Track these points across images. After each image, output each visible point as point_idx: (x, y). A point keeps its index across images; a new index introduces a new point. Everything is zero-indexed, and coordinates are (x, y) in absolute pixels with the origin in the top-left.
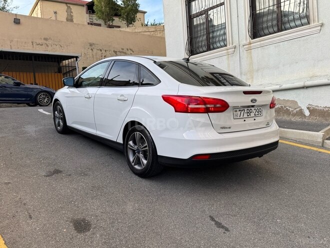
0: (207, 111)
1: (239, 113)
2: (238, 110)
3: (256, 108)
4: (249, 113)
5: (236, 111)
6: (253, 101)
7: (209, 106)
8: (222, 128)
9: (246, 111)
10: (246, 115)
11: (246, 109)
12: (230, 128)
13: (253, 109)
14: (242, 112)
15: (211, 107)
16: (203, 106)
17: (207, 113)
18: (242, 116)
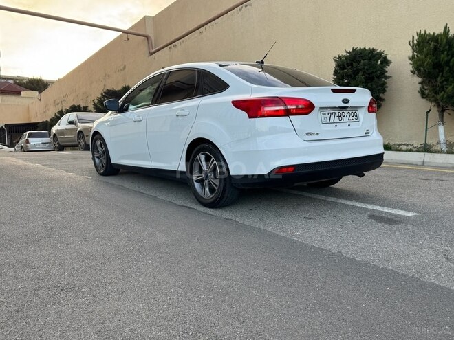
0: (287, 113)
1: (328, 116)
2: (327, 113)
3: (350, 112)
4: (341, 117)
5: (325, 114)
6: (345, 101)
7: (289, 107)
8: (308, 134)
9: (337, 114)
10: (337, 120)
11: (337, 112)
12: (318, 134)
13: (346, 112)
14: (333, 116)
15: (293, 109)
16: (282, 108)
17: (288, 116)
18: (332, 121)
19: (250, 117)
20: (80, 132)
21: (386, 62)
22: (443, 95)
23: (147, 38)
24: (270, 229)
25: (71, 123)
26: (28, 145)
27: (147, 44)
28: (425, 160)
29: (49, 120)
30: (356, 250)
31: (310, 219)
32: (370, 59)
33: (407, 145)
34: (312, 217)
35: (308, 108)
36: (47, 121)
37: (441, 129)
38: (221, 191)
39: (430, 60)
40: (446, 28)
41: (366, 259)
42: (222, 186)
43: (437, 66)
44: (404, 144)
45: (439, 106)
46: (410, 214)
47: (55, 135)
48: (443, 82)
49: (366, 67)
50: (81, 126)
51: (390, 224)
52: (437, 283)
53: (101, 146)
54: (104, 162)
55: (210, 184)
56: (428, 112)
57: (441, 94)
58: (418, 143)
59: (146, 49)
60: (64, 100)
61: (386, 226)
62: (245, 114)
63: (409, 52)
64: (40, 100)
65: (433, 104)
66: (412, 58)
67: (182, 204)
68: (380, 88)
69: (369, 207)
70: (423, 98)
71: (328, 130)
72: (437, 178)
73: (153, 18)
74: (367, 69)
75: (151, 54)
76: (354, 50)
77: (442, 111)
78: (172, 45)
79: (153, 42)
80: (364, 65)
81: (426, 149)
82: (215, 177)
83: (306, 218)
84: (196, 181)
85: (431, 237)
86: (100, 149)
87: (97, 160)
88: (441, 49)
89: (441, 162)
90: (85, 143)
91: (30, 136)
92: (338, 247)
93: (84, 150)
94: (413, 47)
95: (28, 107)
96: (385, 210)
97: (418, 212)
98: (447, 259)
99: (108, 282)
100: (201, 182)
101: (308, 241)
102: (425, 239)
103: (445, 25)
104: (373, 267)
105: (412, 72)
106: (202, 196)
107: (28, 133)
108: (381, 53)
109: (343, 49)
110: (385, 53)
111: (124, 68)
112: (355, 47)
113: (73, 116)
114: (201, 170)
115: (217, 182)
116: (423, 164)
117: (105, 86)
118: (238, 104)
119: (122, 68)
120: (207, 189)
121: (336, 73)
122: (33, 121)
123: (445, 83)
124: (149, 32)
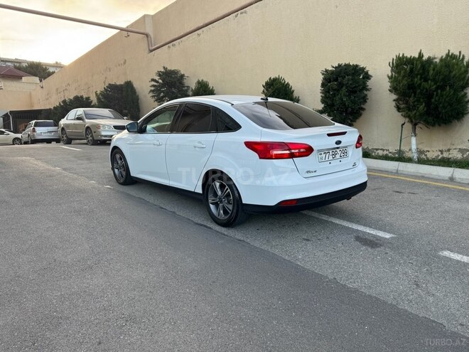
0: (292, 156)
1: (324, 156)
2: (323, 153)
3: (341, 150)
4: (334, 155)
5: (321, 154)
6: (338, 143)
7: (293, 151)
8: (308, 172)
9: (331, 153)
10: (331, 158)
11: (331, 151)
12: (315, 172)
13: (338, 150)
14: (328, 155)
15: (296, 152)
16: (288, 152)
17: (292, 158)
18: (327, 159)
19: (260, 158)
20: (88, 128)
21: (367, 77)
22: (415, 114)
23: (147, 35)
24: (276, 252)
25: (79, 119)
26: (35, 133)
27: (146, 42)
28: (399, 169)
29: (52, 108)
30: (347, 277)
31: (308, 240)
32: (353, 74)
33: (383, 150)
34: (309, 238)
35: (308, 150)
36: (50, 109)
37: (414, 140)
38: (234, 215)
39: (406, 82)
40: (420, 53)
41: (355, 285)
42: (235, 211)
43: (411, 87)
44: (381, 149)
45: (411, 122)
46: (388, 236)
47: (63, 129)
48: (414, 102)
49: (350, 82)
50: (88, 122)
51: (372, 247)
52: (409, 310)
53: (121, 159)
54: (124, 173)
55: (224, 207)
56: (403, 124)
57: (414, 113)
58: (393, 149)
59: (146, 46)
60: (66, 89)
61: (369, 249)
62: (256, 155)
63: (388, 71)
64: (42, 87)
65: (407, 120)
66: (390, 78)
67: (199, 222)
68: (361, 100)
69: (355, 227)
70: (399, 111)
71: (324, 167)
72: (408, 191)
73: (153, 16)
74: (351, 84)
75: (151, 51)
76: (340, 66)
77: (415, 125)
78: (171, 44)
79: (153, 40)
80: (348, 80)
81: (401, 157)
82: (229, 203)
83: (304, 239)
84: (211, 203)
85: (405, 262)
86: (119, 162)
87: (116, 170)
88: (416, 72)
89: (412, 171)
90: (93, 138)
91: (36, 125)
92: (333, 273)
93: (93, 145)
94: (392, 68)
95: (30, 94)
96: (368, 230)
97: (394, 234)
98: (417, 285)
99: (161, 312)
100: (216, 205)
101: (308, 266)
102: (400, 264)
103: (419, 51)
104: (361, 295)
105: (390, 91)
106: (217, 216)
107: (34, 122)
108: (363, 69)
109: (330, 65)
110: (367, 69)
111: (125, 63)
112: (340, 63)
113: (80, 111)
114: (215, 195)
115: (230, 207)
116: (397, 173)
117: (106, 78)
118: (250, 145)
119: (122, 62)
120: (222, 212)
121: (323, 85)
122: (36, 108)
123: (416, 103)
124: (149, 30)
